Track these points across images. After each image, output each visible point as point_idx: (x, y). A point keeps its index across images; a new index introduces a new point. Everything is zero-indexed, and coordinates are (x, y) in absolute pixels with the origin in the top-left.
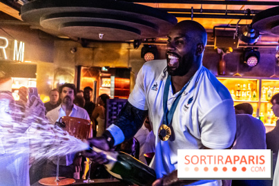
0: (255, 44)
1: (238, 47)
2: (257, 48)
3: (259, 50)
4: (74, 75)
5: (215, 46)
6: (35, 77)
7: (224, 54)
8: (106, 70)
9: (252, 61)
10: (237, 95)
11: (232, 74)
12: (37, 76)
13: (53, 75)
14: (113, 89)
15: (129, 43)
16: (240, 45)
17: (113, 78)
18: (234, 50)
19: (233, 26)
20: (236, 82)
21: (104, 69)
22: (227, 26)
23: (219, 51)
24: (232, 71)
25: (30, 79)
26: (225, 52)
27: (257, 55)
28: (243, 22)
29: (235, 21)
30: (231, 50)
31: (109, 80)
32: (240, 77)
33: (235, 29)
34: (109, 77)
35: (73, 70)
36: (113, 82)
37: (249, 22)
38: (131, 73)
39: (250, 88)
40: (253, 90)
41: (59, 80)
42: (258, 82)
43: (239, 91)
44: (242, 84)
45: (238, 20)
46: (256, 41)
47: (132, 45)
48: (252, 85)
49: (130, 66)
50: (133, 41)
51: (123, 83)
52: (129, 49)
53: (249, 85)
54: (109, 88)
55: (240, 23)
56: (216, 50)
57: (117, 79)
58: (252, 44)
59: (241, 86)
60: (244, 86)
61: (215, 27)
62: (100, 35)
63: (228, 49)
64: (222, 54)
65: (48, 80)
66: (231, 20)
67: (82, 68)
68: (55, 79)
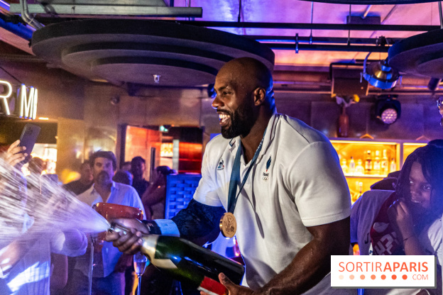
0: (393, 90)
1: (367, 93)
2: (396, 96)
3: (399, 99)
4: (115, 139)
5: (332, 92)
6: (54, 142)
7: (346, 105)
8: (166, 130)
9: (389, 115)
10: (367, 167)
11: (359, 135)
12: (58, 141)
13: (83, 139)
14: (176, 160)
15: (201, 89)
16: (370, 91)
17: (176, 142)
18: (361, 99)
19: (360, 62)
20: (365, 148)
21: (162, 129)
22: (351, 62)
23: (339, 100)
24: (358, 131)
25: (47, 145)
26: (348, 102)
27: (396, 106)
28: (375, 56)
29: (362, 55)
30: (357, 99)
31: (169, 146)
32: (371, 140)
33: (362, 67)
34: (170, 142)
35: (115, 130)
36: (177, 150)
37: (384, 56)
38: (204, 134)
39: (385, 157)
40: (390, 159)
41: (92, 147)
42: (398, 147)
43: (369, 161)
44: (375, 151)
45: (367, 53)
46: (394, 84)
47: (205, 93)
48: (389, 153)
49: (203, 124)
50: (206, 85)
51: (191, 150)
52: (201, 98)
53: (385, 151)
54: (171, 158)
55: (369, 58)
56: (334, 99)
57: (182, 145)
58: (389, 89)
59: (373, 154)
60: (378, 153)
61: (332, 64)
62: (156, 76)
63: (352, 98)
64: (343, 104)
65: (74, 147)
66: (356, 53)
67: (129, 127)
68: (86, 146)
